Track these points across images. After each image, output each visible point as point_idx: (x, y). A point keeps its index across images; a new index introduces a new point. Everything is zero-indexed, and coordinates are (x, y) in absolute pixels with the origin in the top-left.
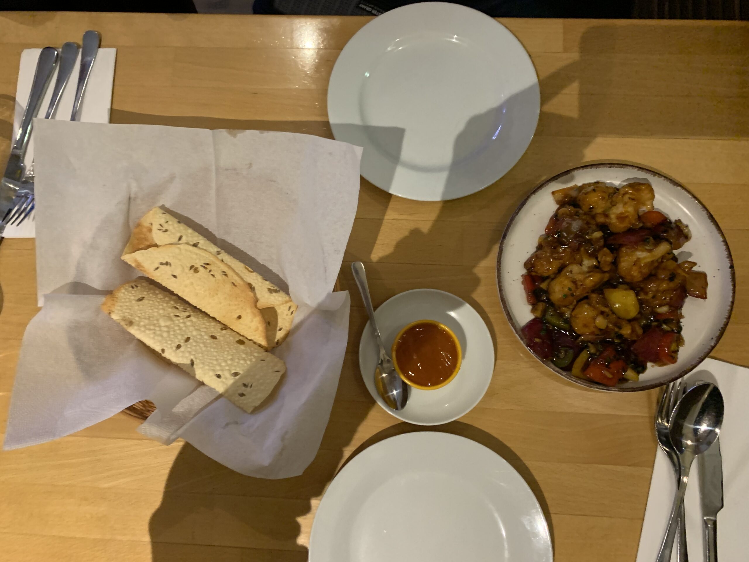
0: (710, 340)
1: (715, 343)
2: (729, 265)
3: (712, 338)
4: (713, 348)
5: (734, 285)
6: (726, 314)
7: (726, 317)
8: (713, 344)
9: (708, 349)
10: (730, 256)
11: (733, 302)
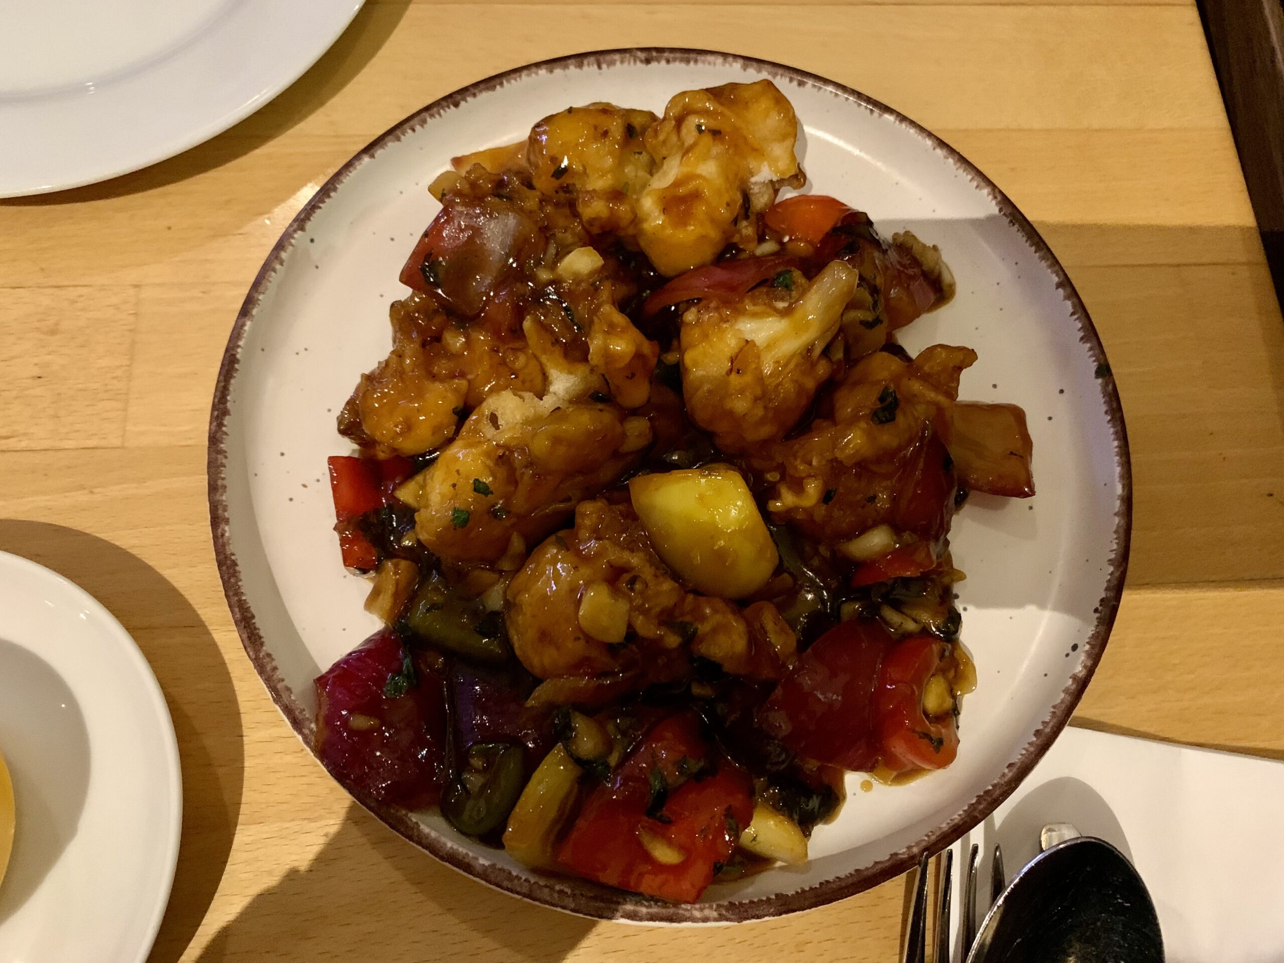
0: (1067, 655)
1: (1089, 663)
2: (1094, 366)
3: (1075, 648)
4: (1082, 684)
5: (1123, 436)
6: (1110, 546)
7: (1113, 556)
8: (1079, 669)
9: (1066, 691)
10: (1090, 333)
11: (1128, 501)
